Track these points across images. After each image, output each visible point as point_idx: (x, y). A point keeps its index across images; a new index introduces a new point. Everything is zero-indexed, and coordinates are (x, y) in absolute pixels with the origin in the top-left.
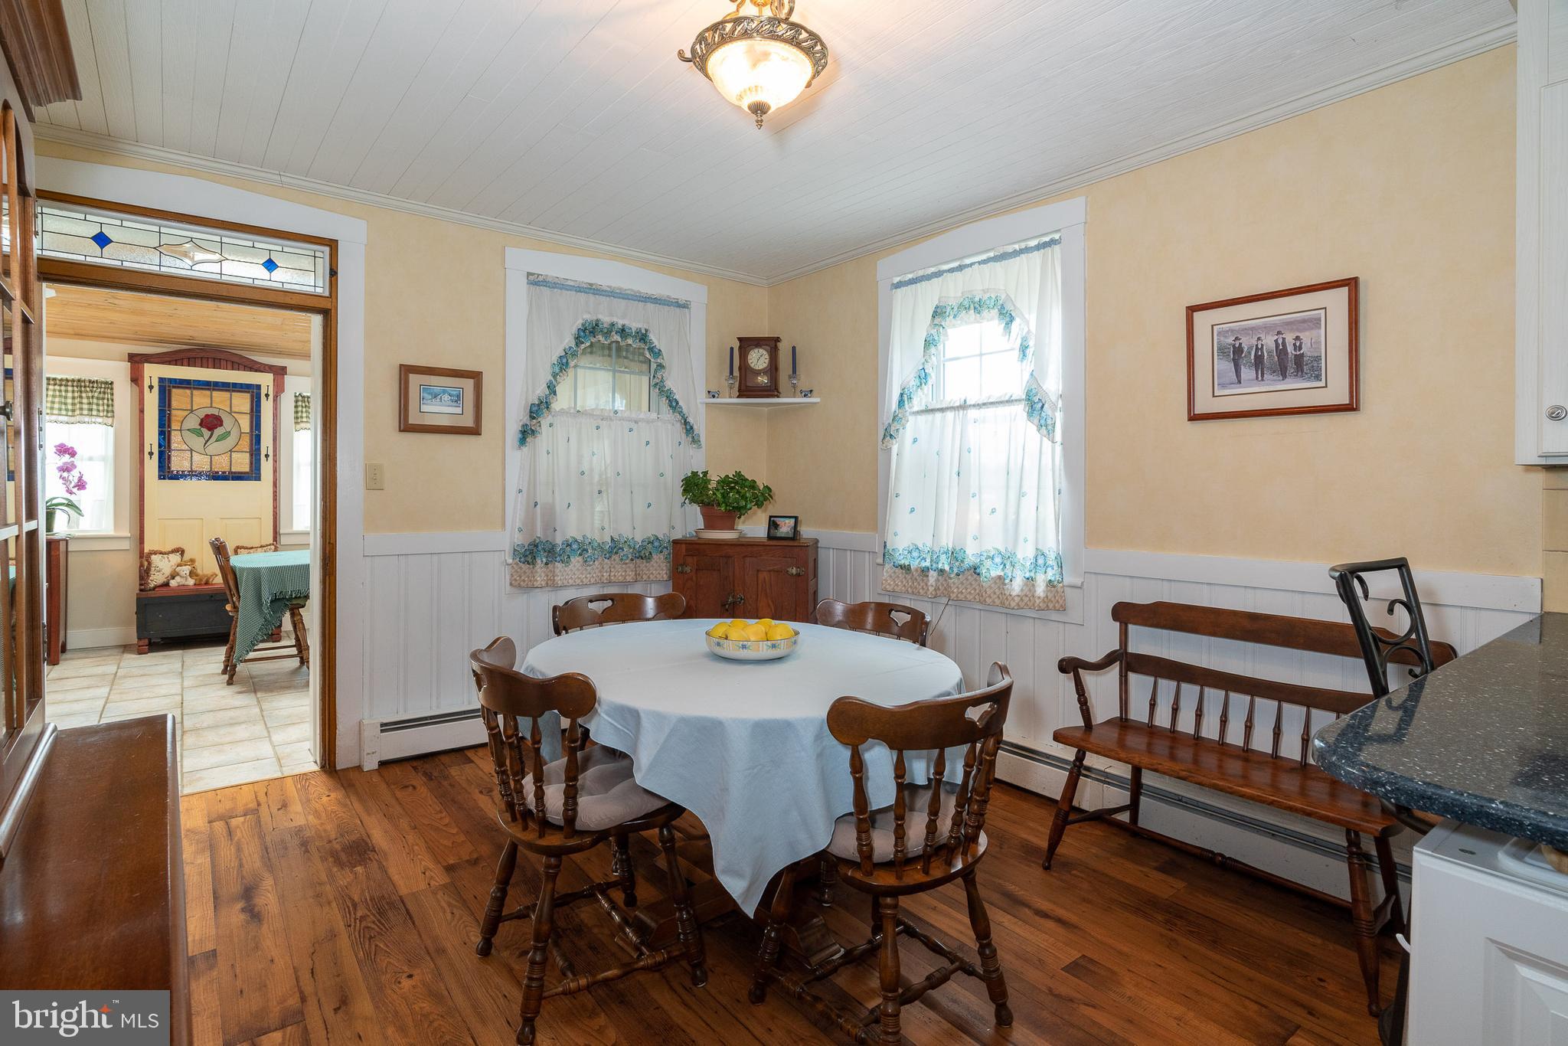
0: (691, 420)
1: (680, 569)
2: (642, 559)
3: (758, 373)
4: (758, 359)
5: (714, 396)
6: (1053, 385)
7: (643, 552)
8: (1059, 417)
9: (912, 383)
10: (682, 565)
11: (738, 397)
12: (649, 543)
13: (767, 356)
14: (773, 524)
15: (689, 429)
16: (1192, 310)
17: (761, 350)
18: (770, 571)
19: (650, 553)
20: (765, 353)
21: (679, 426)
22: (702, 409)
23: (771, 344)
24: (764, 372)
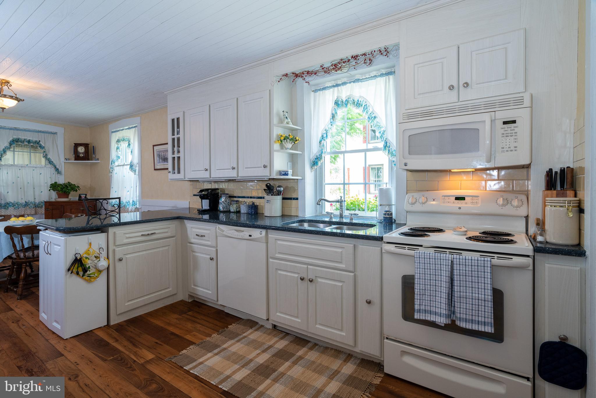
0: (57, 167)
1: (47, 210)
2: (39, 207)
3: (81, 153)
4: (81, 150)
5: (67, 160)
6: (136, 161)
7: (39, 206)
8: (137, 168)
9: (115, 158)
10: (47, 209)
11: (74, 160)
12: (42, 203)
13: (84, 149)
14: (80, 197)
15: (57, 170)
16: (154, 146)
17: (82, 147)
18: (75, 209)
19: (42, 206)
20: (83, 148)
21: (53, 169)
22: (63, 164)
23: (86, 146)
24: (83, 153)
